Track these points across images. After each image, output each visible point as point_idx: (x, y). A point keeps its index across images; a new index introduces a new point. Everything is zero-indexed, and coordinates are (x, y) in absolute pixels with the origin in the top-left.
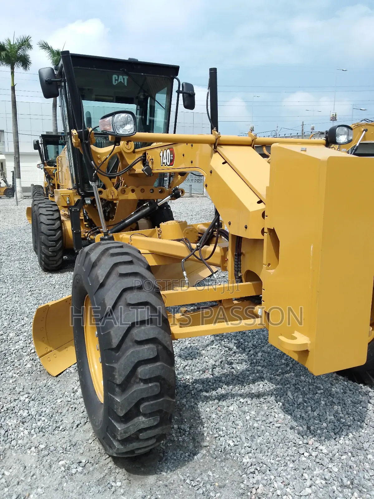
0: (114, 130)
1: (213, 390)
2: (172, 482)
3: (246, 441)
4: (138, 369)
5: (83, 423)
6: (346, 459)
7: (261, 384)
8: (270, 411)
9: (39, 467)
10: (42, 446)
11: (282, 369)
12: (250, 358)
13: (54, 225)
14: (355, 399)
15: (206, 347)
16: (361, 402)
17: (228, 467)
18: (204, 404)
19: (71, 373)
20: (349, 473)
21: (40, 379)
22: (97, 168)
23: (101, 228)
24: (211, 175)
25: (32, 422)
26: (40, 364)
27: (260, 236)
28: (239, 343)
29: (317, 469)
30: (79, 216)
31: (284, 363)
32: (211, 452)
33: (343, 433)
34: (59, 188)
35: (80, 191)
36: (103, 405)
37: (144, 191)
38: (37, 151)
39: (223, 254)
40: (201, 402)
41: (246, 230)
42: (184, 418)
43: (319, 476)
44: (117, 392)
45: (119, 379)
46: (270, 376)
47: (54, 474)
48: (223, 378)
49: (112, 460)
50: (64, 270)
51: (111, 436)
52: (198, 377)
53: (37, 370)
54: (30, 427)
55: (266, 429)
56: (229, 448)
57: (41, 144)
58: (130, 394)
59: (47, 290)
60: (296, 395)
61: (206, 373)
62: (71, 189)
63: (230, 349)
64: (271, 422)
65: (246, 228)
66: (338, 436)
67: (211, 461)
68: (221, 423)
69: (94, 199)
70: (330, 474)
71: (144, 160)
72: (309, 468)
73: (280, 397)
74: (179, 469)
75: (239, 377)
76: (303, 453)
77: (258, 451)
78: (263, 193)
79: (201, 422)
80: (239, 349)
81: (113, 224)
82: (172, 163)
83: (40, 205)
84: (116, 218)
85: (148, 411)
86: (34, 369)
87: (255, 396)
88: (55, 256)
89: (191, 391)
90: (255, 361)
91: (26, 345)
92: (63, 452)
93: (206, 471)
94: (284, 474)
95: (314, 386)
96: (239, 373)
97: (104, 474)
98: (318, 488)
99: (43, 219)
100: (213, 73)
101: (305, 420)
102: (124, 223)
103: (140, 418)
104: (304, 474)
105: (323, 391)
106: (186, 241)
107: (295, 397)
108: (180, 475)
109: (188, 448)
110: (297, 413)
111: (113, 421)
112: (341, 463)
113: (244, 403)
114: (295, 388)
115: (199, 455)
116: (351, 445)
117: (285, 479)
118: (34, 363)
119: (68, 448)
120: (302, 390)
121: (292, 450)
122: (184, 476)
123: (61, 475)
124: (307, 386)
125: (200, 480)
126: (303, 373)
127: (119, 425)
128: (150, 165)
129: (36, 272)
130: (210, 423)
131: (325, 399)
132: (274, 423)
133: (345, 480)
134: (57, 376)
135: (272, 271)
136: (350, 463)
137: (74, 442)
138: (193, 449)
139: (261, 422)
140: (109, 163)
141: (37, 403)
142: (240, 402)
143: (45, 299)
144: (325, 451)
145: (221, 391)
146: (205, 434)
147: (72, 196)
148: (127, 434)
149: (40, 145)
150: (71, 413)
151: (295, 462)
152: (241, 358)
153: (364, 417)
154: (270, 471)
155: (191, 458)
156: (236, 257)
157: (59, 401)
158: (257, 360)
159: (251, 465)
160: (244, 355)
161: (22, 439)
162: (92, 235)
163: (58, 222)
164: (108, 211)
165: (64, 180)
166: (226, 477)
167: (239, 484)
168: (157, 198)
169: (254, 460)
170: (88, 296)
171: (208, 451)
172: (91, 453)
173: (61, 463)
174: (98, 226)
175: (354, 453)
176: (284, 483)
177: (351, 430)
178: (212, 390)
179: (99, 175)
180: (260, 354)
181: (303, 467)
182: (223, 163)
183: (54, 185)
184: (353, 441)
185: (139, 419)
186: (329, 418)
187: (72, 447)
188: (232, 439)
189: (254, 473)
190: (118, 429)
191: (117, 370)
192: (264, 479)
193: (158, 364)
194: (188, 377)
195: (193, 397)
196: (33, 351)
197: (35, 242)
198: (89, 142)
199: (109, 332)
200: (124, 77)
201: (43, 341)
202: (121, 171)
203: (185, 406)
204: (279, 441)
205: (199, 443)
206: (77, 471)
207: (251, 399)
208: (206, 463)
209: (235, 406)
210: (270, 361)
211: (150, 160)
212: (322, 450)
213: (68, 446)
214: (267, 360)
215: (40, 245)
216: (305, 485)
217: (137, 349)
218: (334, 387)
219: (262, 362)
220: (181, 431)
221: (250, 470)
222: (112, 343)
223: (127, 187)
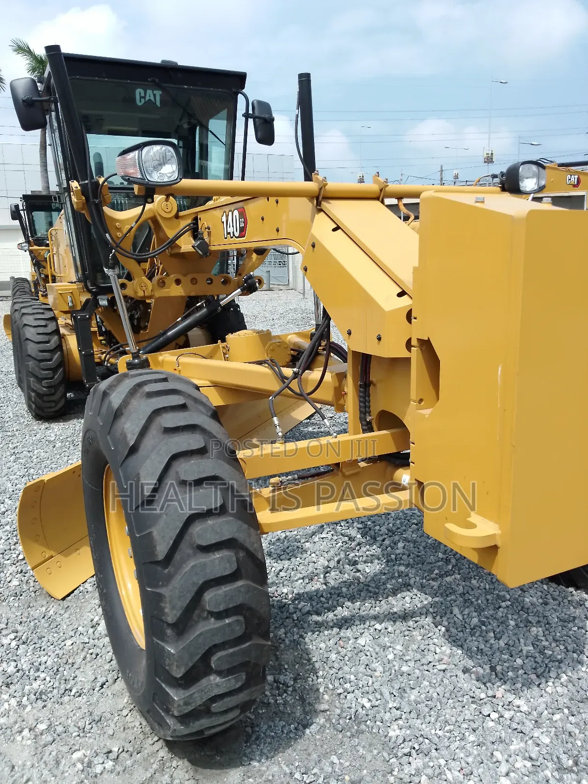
0: (142, 175)
1: (329, 611)
2: (270, 778)
3: (391, 697)
4: (206, 594)
5: (111, 681)
6: (561, 719)
7: (408, 595)
8: (427, 642)
9: (37, 765)
10: (42, 727)
11: (439, 568)
12: (385, 552)
13: (48, 342)
14: (563, 614)
15: (311, 537)
16: (575, 618)
17: (364, 747)
18: (315, 636)
19: (87, 592)
20: (570, 745)
21: (34, 604)
22: (115, 245)
23: (127, 345)
24: (313, 250)
25: (24, 682)
26: (33, 579)
27: (403, 353)
28: (365, 528)
29: (515, 742)
30: (90, 326)
31: (442, 559)
32: (334, 721)
33: (551, 674)
34: (54, 281)
35: (89, 284)
36: (144, 653)
37: (196, 282)
38: (17, 222)
39: (337, 385)
40: (310, 634)
41: (379, 344)
42: (283, 663)
43: (520, 754)
44: (169, 637)
45: (171, 615)
46: (421, 581)
47: (65, 778)
48: (344, 590)
49: (164, 744)
50: (69, 416)
51: (161, 709)
52: (301, 589)
53: (29, 589)
54: (20, 693)
55: (423, 675)
56: (364, 712)
57: (23, 210)
58: (192, 638)
59: (42, 451)
60: (466, 612)
61: (314, 582)
62: (75, 282)
63: (351, 539)
64: (430, 662)
65: (379, 339)
66: (543, 681)
67: (335, 737)
68: (346, 668)
69: (114, 298)
70: (537, 748)
71: (195, 230)
72: (501, 740)
73: (441, 617)
74: (281, 754)
75: (369, 586)
76: (488, 713)
77: (413, 715)
78: (407, 278)
79: (312, 669)
80: (366, 538)
81: (146, 338)
82: (244, 233)
83: (24, 311)
84: (152, 328)
85: (226, 667)
86: (25, 587)
87: (400, 617)
88: (53, 394)
89: (293, 613)
90: (393, 556)
91: (9, 547)
92: (79, 736)
93: (326, 755)
94: (462, 755)
95: (494, 594)
96: (369, 579)
97: (152, 771)
98: (521, 775)
99: (30, 333)
100: (305, 81)
101: (486, 655)
102: (164, 337)
103: (212, 678)
104: (495, 753)
105: (510, 603)
106: (272, 364)
107: (465, 617)
108: (282, 765)
109: (293, 715)
110: (471, 644)
111: (163, 685)
112: (554, 727)
113: (382, 631)
114: (464, 599)
115: (314, 728)
116: (567, 695)
117: (464, 764)
118: (23, 579)
119: (88, 727)
120: (476, 603)
121: (471, 709)
122: (291, 767)
123: (76, 778)
124: (484, 595)
125: (318, 772)
126: (475, 573)
127: (174, 691)
128: (206, 237)
129: (22, 421)
130: (327, 669)
131: (515, 617)
132: (435, 664)
133: (564, 757)
134: (64, 599)
135: (427, 412)
136: (570, 727)
137: (97, 716)
138: (302, 716)
139: (413, 663)
140: (135, 237)
141: (31, 648)
142: (376, 629)
143: (39, 466)
144: (524, 708)
145: (342, 612)
146: (321, 690)
147: (76, 293)
148: (189, 707)
149: (22, 212)
150: (91, 665)
151: (477, 732)
152: (371, 553)
153: (582, 644)
154: (436, 750)
155: (300, 733)
156: (361, 389)
157: (69, 642)
158: (396, 555)
159: (404, 740)
160: (375, 547)
161: (7, 715)
162: (112, 357)
163: (56, 338)
164: (138, 318)
165: (62, 269)
166: (361, 763)
167: (386, 776)
168: (218, 294)
169: (408, 732)
170: (109, 467)
171: (328, 720)
172: (127, 734)
173: (76, 755)
174: (121, 343)
175: (574, 709)
176: (462, 772)
177: (564, 669)
178: (326, 611)
179: (119, 256)
180: (401, 545)
181: (491, 740)
182: (334, 230)
183: (47, 276)
184: (569, 687)
185: (211, 681)
186: (525, 649)
187: (94, 725)
188: (367, 695)
189: (410, 756)
190: (173, 699)
191: (167, 599)
192: (429, 767)
193: (240, 583)
194: (285, 590)
195: (296, 626)
196: (21, 557)
197: (19, 371)
198: (100, 202)
199: (150, 533)
200: (155, 92)
201: (37, 541)
202: (157, 249)
203: (284, 640)
204: (447, 695)
205: (312, 705)
206: (105, 768)
207: (392, 623)
208: (327, 741)
209: (367, 636)
210: (418, 556)
211: (206, 229)
212: (519, 707)
213: (87, 723)
214: (413, 553)
215: (27, 376)
216: (499, 773)
217: (203, 560)
218: (527, 594)
219: (405, 557)
220: (280, 687)
221: (403, 750)
222: (156, 552)
223: (168, 275)
